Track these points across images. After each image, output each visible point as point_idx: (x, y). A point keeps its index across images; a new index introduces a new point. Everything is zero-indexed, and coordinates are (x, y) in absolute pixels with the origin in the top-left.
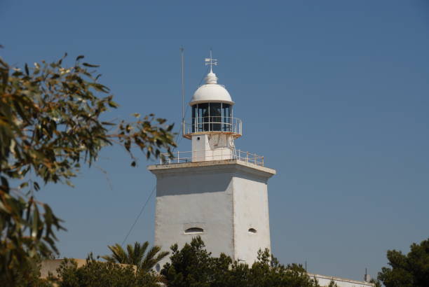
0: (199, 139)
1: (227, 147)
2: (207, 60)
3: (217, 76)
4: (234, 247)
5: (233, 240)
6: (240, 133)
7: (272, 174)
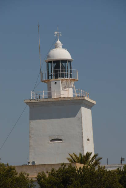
0: (56, 83)
1: (71, 87)
2: (56, 33)
3: (61, 43)
4: (83, 151)
5: (83, 147)
6: (78, 79)
7: (94, 104)
